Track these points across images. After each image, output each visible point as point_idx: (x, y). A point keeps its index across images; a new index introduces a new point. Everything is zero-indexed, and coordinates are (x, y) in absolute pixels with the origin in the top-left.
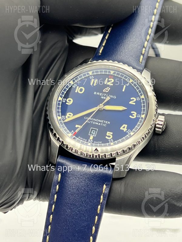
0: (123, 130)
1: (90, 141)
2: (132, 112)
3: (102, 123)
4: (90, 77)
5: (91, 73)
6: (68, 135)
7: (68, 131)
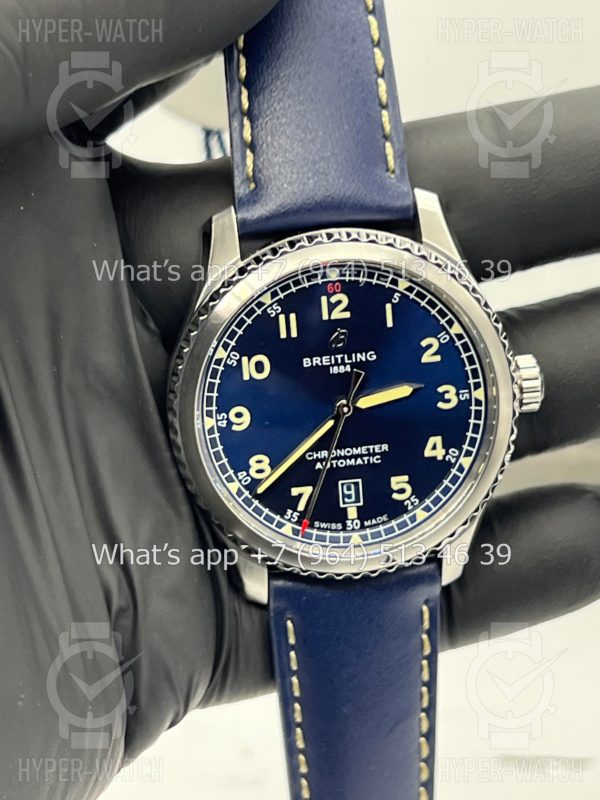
0: (435, 458)
1: (352, 523)
3: (365, 455)
4: (269, 311)
5: (267, 299)
6: (282, 530)
7: (278, 518)
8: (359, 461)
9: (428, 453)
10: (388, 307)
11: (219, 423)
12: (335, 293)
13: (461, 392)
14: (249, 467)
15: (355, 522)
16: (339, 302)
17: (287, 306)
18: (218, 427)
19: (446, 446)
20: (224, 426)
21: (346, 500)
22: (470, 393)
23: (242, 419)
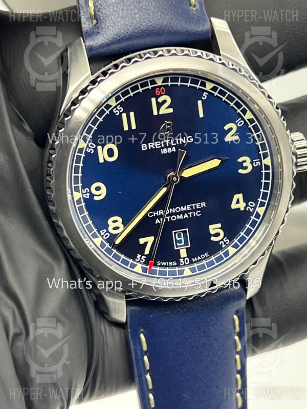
0: (239, 209)
1: (184, 261)
2: (240, 160)
3: (190, 211)
4: (114, 111)
5: (113, 102)
6: (135, 270)
7: (131, 261)
8: (186, 216)
9: (234, 206)
10: (200, 102)
11: (84, 195)
12: (161, 95)
13: (254, 161)
14: (108, 226)
15: (185, 259)
16: (165, 102)
17: (127, 106)
18: (84, 198)
19: (246, 200)
20: (88, 197)
21: (178, 244)
22: (261, 161)
23: (100, 191)
